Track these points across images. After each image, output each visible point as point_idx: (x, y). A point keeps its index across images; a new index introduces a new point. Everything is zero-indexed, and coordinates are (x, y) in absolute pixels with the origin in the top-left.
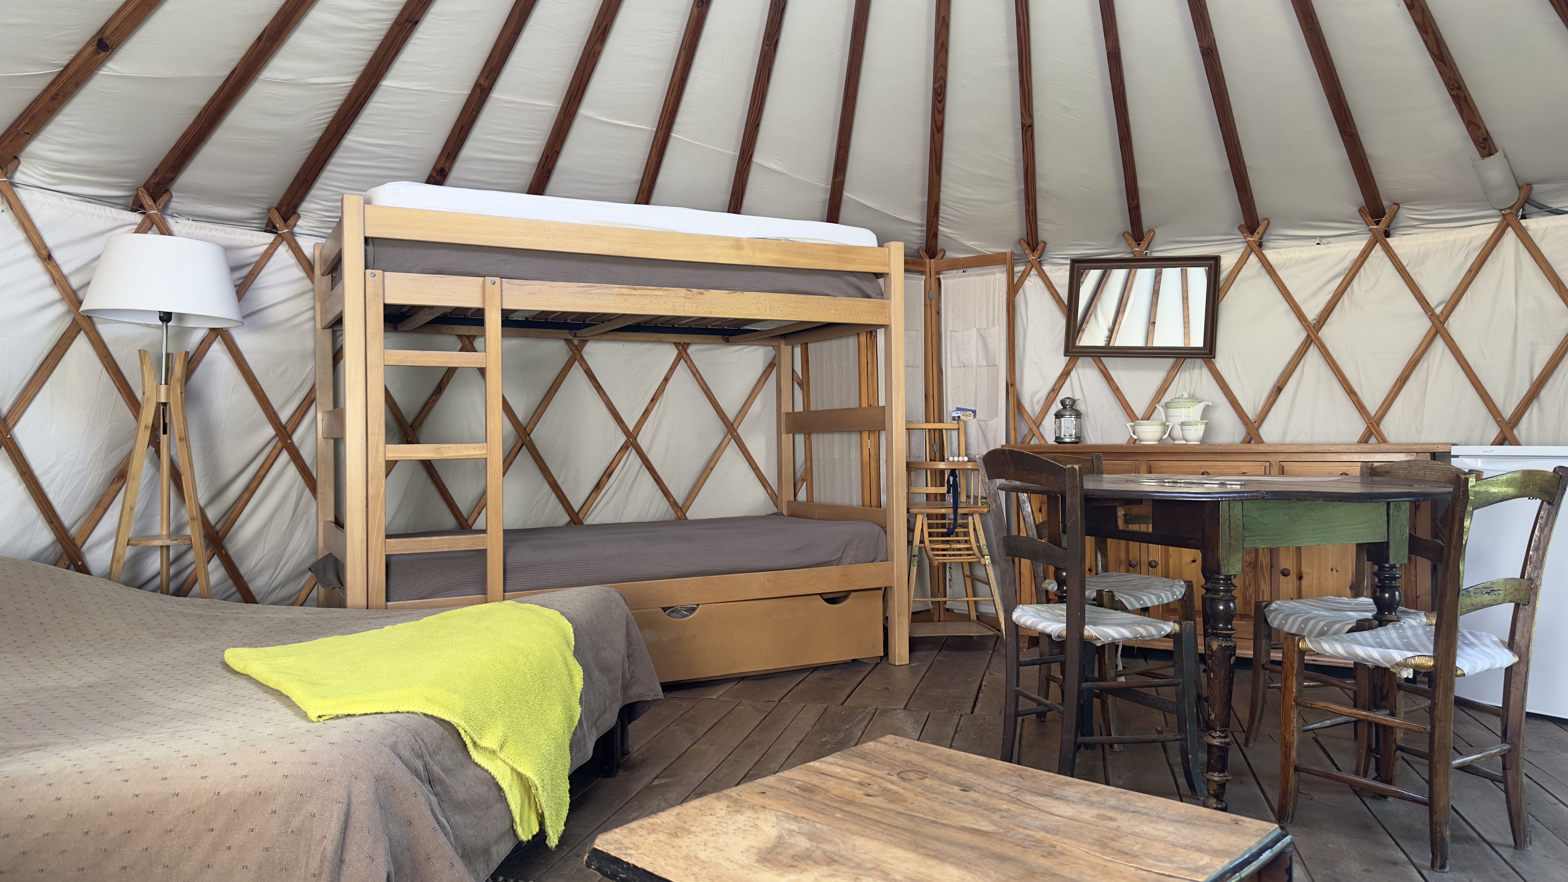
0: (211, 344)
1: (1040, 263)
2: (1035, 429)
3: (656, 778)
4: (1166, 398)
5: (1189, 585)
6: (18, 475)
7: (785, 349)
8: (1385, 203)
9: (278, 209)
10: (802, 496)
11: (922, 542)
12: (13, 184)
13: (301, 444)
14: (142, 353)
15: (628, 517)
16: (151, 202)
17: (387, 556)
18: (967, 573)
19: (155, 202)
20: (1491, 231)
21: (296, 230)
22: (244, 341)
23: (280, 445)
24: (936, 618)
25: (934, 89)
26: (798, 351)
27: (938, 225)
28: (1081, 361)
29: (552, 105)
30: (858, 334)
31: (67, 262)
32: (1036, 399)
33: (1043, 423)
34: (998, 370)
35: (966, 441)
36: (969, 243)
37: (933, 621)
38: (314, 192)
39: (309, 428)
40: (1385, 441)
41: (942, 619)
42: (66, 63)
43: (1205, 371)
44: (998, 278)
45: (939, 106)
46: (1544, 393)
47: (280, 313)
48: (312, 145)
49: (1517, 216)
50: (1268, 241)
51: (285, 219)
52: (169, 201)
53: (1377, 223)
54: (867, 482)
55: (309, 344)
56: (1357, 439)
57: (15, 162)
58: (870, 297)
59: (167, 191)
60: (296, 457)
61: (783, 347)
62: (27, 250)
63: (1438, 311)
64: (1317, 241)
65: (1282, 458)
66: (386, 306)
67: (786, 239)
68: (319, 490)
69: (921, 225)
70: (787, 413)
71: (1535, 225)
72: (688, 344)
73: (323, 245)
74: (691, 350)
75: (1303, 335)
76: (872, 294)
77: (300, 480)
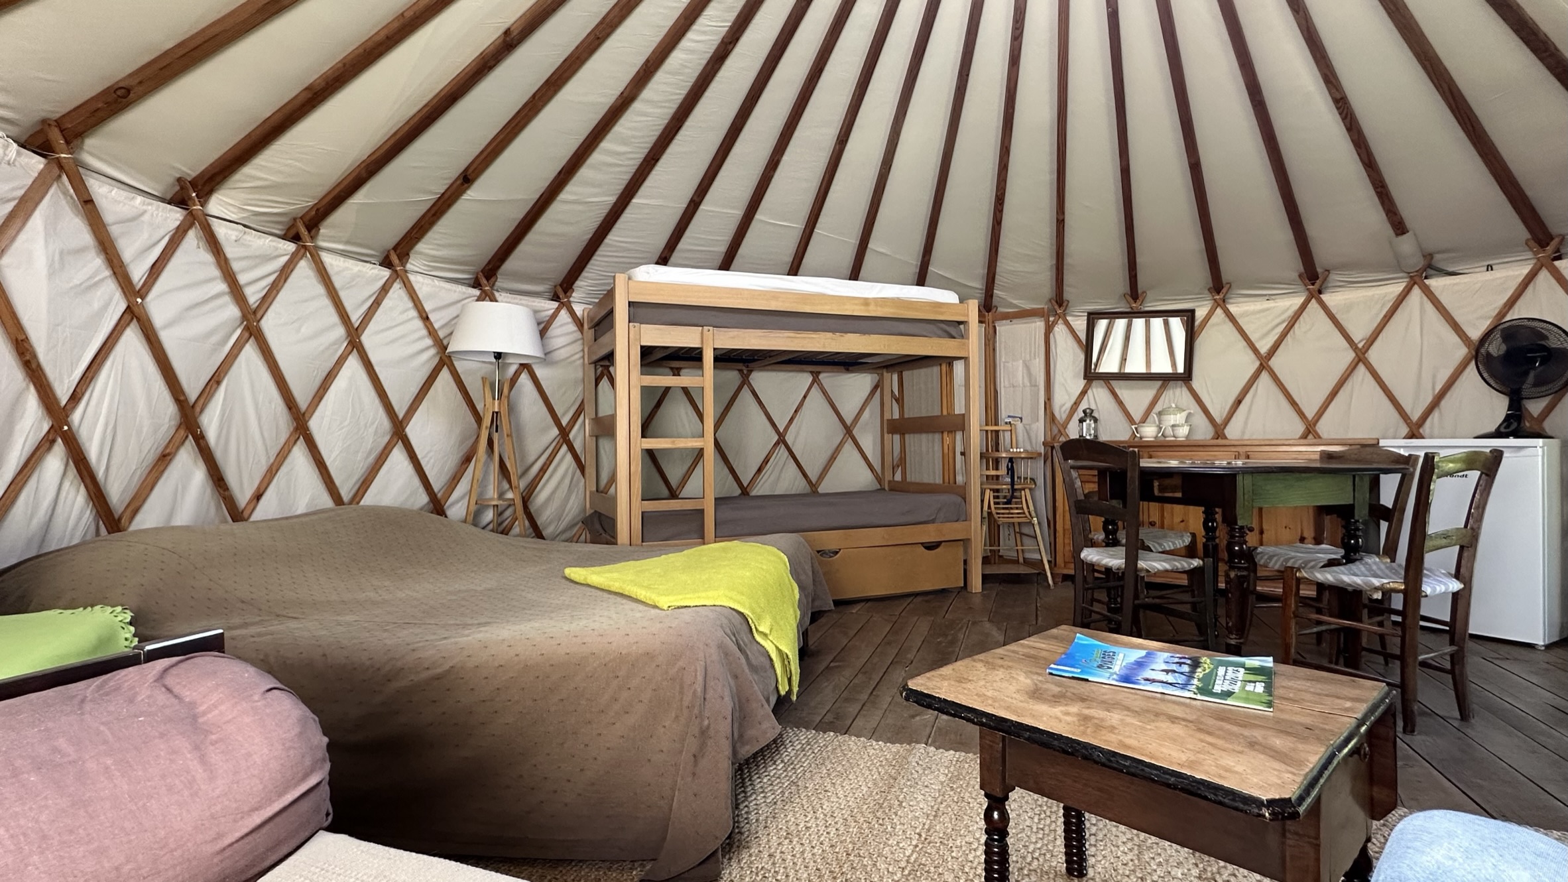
0: (520, 374)
1: (1065, 315)
2: (1062, 431)
3: (832, 662)
4: (1158, 408)
5: (1194, 535)
6: (408, 459)
7: (887, 375)
8: (1319, 270)
9: (561, 285)
10: (898, 477)
11: (989, 507)
12: (406, 271)
13: (574, 440)
14: (484, 379)
15: (779, 491)
16: (485, 282)
17: (642, 512)
18: (1017, 530)
19: (488, 281)
20: (1401, 289)
21: (571, 299)
22: (540, 372)
23: (561, 441)
24: (993, 562)
25: (997, 195)
26: (895, 377)
27: (993, 289)
28: (1095, 383)
29: (738, 213)
30: (941, 365)
31: (437, 320)
32: (1064, 409)
33: (1068, 426)
34: (1038, 390)
35: (1016, 437)
36: (1015, 302)
37: (990, 563)
38: (584, 274)
39: (579, 430)
40: (1320, 437)
41: (997, 561)
42: (442, 191)
43: (1185, 390)
44: (1039, 325)
45: (1000, 207)
46: (1443, 403)
47: (562, 354)
48: (585, 244)
49: (1421, 276)
50: (1231, 298)
51: (565, 292)
52: (496, 281)
53: (1313, 284)
54: (946, 467)
55: (580, 375)
56: (1298, 436)
57: (407, 257)
58: (954, 338)
59: (495, 274)
60: (571, 449)
61: (885, 374)
62: (413, 313)
63: (1360, 346)
64: (1267, 298)
65: (1248, 449)
66: (642, 347)
67: (898, 298)
68: (587, 471)
69: (981, 289)
70: (888, 420)
71: (1436, 283)
72: (819, 373)
73: (591, 309)
74: (821, 376)
75: (1257, 364)
76: (956, 336)
77: (574, 464)
